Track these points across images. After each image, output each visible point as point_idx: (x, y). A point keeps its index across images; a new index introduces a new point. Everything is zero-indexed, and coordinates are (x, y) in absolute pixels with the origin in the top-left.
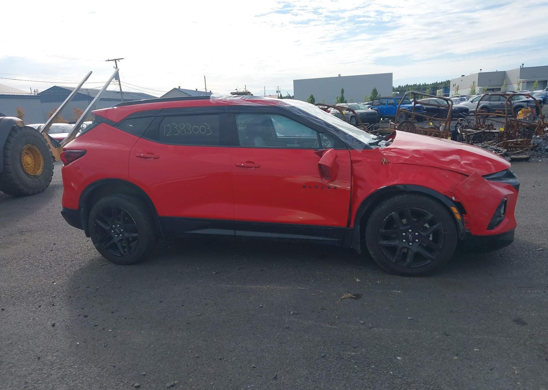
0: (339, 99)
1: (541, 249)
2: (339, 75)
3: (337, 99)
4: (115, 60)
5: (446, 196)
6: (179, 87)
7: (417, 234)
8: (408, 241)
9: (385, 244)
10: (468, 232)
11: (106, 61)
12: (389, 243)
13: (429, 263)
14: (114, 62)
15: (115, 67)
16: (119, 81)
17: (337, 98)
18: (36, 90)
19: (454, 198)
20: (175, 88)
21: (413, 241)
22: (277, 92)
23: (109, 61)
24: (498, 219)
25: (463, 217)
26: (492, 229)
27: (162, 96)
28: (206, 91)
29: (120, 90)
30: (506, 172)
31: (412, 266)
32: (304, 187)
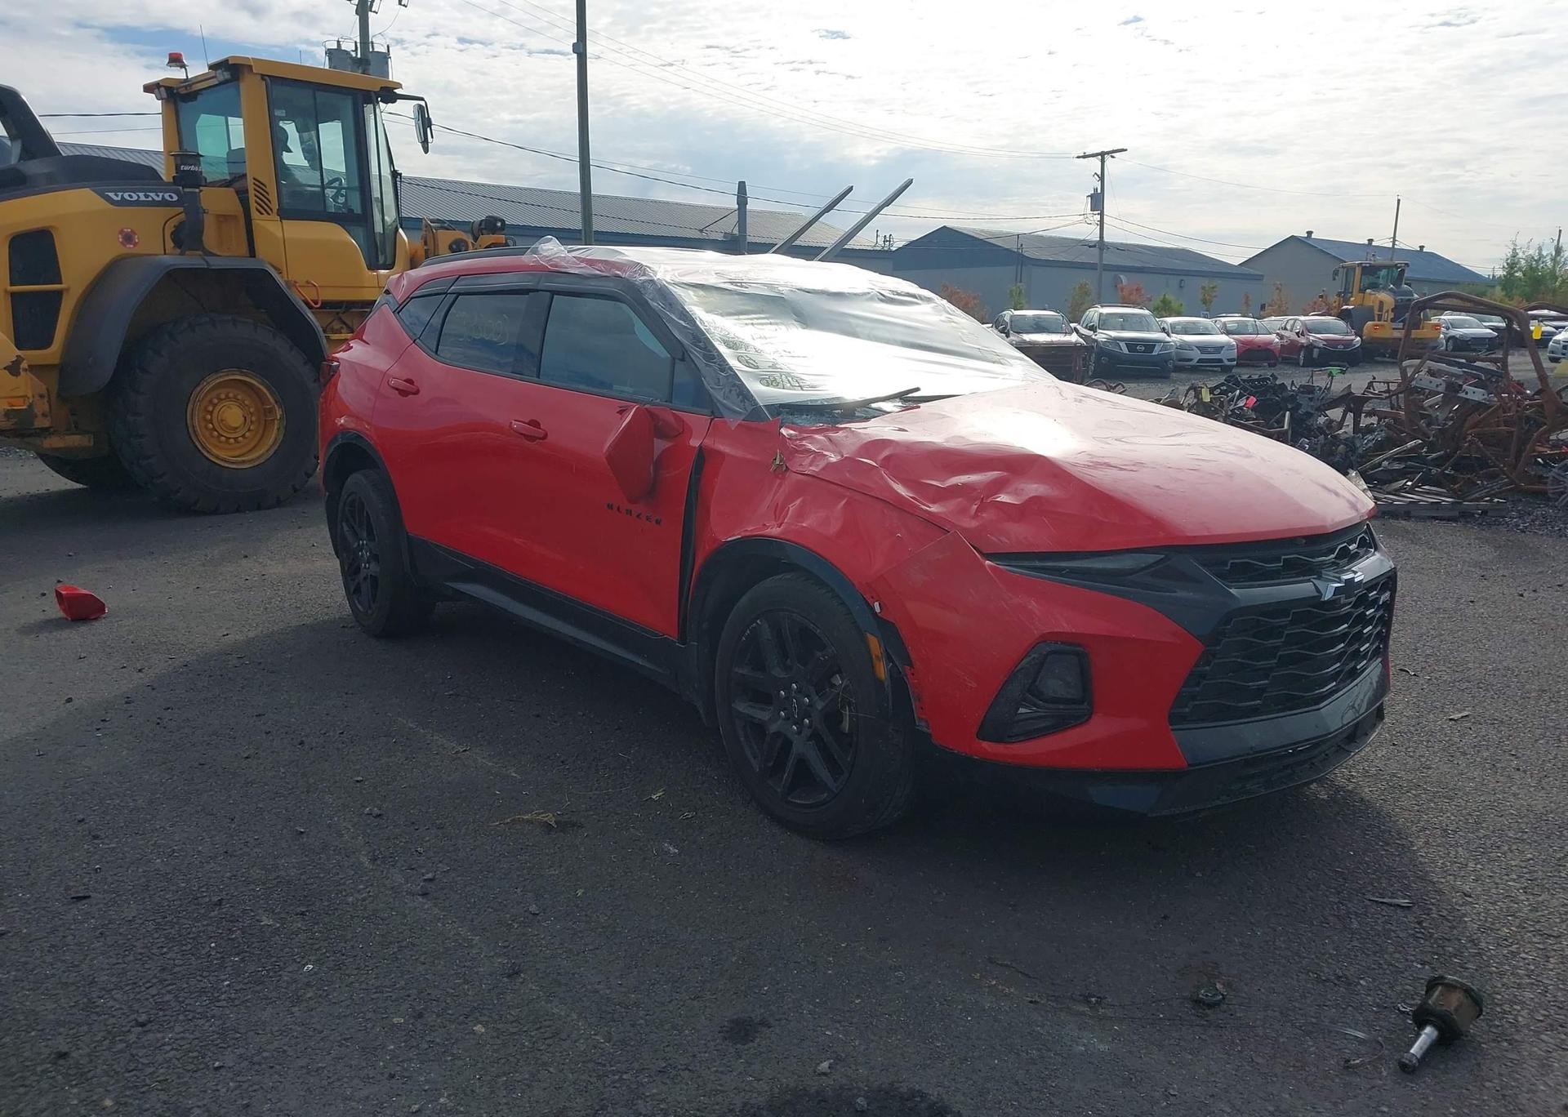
1: (1407, 902)
4: (1102, 154)
5: (863, 596)
6: (1310, 233)
7: (807, 700)
8: (790, 717)
9: (742, 710)
10: (924, 729)
11: (1078, 157)
12: (751, 712)
13: (824, 802)
14: (1097, 162)
15: (1099, 173)
16: (1102, 215)
18: (888, 236)
19: (877, 606)
20: (1292, 237)
21: (800, 723)
23: (1085, 156)
24: (1022, 710)
25: (906, 676)
26: (999, 741)
27: (1246, 259)
28: (1394, 244)
29: (1098, 239)
30: (1158, 559)
31: (789, 799)
32: (610, 507)
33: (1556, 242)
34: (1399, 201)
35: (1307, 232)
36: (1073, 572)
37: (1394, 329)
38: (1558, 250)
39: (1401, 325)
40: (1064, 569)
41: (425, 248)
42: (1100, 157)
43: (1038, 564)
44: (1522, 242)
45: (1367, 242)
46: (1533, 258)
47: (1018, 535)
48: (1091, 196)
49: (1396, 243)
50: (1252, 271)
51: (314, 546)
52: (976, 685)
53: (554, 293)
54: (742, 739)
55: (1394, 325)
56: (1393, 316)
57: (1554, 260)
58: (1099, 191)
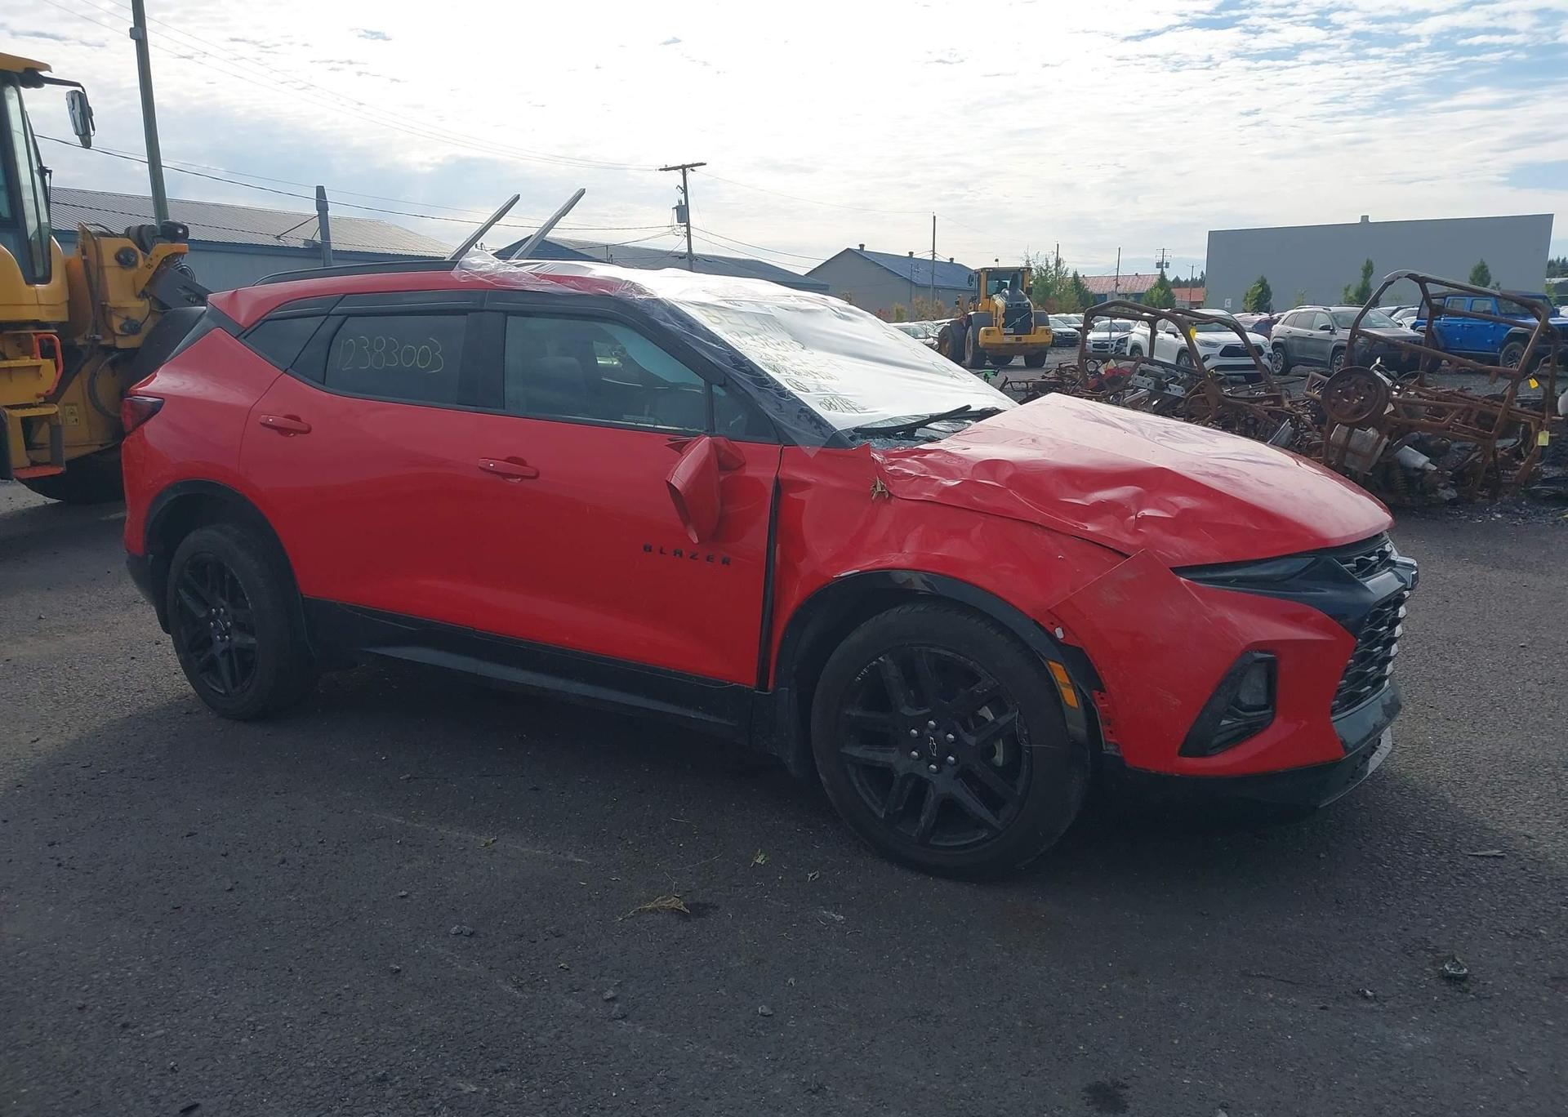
0: (1351, 294)
1: (1496, 852)
2: (1365, 218)
3: (1346, 294)
4: (684, 167)
5: (1037, 623)
6: (862, 246)
7: (951, 736)
8: (926, 757)
9: (856, 755)
10: (1113, 753)
11: (661, 170)
12: (870, 755)
13: (984, 840)
14: (678, 174)
15: (682, 186)
16: (688, 226)
17: (1347, 289)
19: (1059, 633)
20: (848, 249)
21: (941, 762)
22: (1159, 265)
23: (667, 169)
24: (1224, 722)
25: (1094, 701)
26: (1204, 755)
27: (810, 270)
28: (934, 257)
29: (687, 251)
30: (1309, 563)
31: (932, 841)
32: (647, 549)
33: (1056, 255)
34: (934, 217)
35: (860, 245)
36: (1240, 581)
37: (1005, 334)
38: (1058, 262)
39: (1012, 331)
40: (1232, 578)
41: (83, 258)
42: (681, 170)
43: (1208, 575)
44: (1032, 255)
45: (908, 255)
46: (1042, 268)
47: (1183, 548)
48: (677, 208)
49: (936, 255)
50: (819, 282)
51: (40, 618)
52: (1180, 702)
53: (507, 313)
54: (857, 785)
55: (1005, 330)
56: (1003, 322)
57: (1056, 269)
58: (683, 203)
